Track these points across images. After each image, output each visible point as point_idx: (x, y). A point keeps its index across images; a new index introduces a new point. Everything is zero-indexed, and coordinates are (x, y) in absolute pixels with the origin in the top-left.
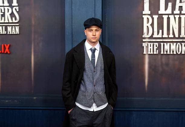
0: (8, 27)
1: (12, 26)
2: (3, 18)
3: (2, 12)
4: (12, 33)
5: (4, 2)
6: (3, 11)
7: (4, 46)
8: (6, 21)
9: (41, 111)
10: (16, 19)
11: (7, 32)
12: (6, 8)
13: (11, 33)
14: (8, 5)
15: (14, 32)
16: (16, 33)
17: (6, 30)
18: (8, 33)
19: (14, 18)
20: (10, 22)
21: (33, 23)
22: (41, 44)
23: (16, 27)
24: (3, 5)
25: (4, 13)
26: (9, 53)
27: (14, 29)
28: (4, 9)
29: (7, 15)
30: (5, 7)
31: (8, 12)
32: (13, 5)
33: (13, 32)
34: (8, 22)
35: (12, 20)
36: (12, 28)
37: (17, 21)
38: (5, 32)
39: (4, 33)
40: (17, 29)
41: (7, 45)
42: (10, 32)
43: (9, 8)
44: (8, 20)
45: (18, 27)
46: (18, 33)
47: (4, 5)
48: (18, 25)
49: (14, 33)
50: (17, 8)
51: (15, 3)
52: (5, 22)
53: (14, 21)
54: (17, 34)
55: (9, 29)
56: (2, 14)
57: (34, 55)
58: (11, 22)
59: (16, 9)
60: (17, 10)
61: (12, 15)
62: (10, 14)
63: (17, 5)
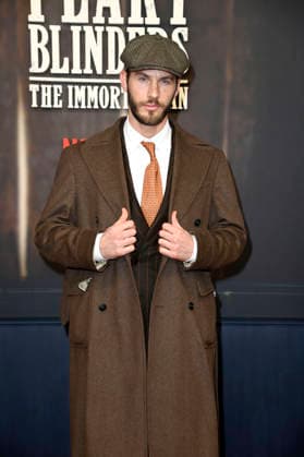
5: (148, 12)
12: (152, 31)
14: (157, 21)
16: (180, 108)
21: (229, 76)
24: (141, 22)
30: (149, 29)
32: (173, 21)
40: (183, 94)
43: (162, 31)
45: (186, 88)
46: (186, 107)
47: (147, 23)
49: (174, 107)
50: (185, 32)
51: (178, 17)
54: (183, 110)
59: (180, 35)
60: (186, 39)
63: (183, 21)
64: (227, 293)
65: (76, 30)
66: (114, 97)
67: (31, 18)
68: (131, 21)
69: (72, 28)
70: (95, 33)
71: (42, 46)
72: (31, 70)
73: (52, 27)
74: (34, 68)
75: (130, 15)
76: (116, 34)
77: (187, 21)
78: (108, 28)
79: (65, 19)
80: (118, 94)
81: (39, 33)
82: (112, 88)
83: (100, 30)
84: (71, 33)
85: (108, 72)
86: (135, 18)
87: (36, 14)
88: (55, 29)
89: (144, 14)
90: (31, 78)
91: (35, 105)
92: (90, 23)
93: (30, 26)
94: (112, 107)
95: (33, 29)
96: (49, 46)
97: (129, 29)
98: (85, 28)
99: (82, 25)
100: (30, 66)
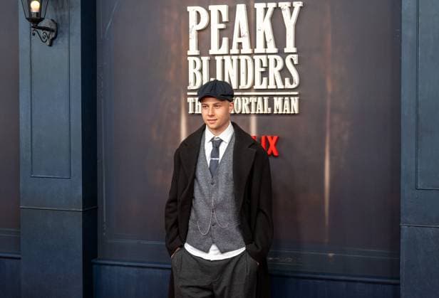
0: (275, 98)
1: (284, 96)
2: (265, 79)
3: (262, 67)
4: (284, 112)
5: (268, 45)
6: (265, 65)
7: (266, 139)
8: (272, 86)
9: (344, 284)
10: (291, 82)
11: (273, 110)
12: (271, 58)
13: (280, 112)
14: (275, 50)
15: (288, 109)
16: (292, 112)
17: (271, 104)
18: (275, 112)
19: (287, 80)
20: (279, 87)
21: (329, 89)
22: (346, 137)
23: (292, 98)
24: (264, 52)
25: (267, 68)
26: (275, 154)
27: (287, 102)
28: (268, 60)
29: (274, 72)
30: (269, 56)
31: (276, 66)
32: (286, 50)
33: (285, 109)
34: (274, 87)
35: (284, 84)
36: (283, 101)
37: (294, 86)
38: (267, 110)
39: (265, 112)
40: (295, 103)
41: (272, 138)
42: (278, 110)
43: (279, 58)
44: (276, 84)
45: (296, 98)
46: (296, 112)
47: (267, 52)
48: (296, 93)
49: (288, 112)
50: (295, 57)
51: (290, 47)
52: (269, 87)
53: (288, 85)
54: (294, 114)
55: (277, 102)
56: (263, 70)
57: (331, 160)
58: (282, 87)
59: (292, 60)
60: (296, 62)
61: (284, 72)
62: (280, 71)
63: (294, 50)
64: (331, 255)
65: (219, 59)
66: (245, 105)
67: (189, 53)
68: (256, 51)
69: (217, 58)
70: (232, 60)
71: (196, 71)
72: (189, 88)
73: (202, 58)
74: (191, 87)
75: (255, 47)
76: (246, 60)
77: (298, 50)
78: (241, 57)
79: (211, 52)
80: (247, 102)
81: (195, 62)
82: (243, 98)
83: (235, 58)
84: (215, 61)
85: (240, 87)
86: (260, 49)
87: (193, 49)
88: (205, 59)
89: (266, 47)
90: (189, 94)
91: (191, 112)
92: (229, 54)
93: (189, 58)
94: (243, 112)
95: (191, 60)
96: (201, 71)
97: (255, 57)
98: (225, 57)
99: (223, 55)
100: (188, 85)
